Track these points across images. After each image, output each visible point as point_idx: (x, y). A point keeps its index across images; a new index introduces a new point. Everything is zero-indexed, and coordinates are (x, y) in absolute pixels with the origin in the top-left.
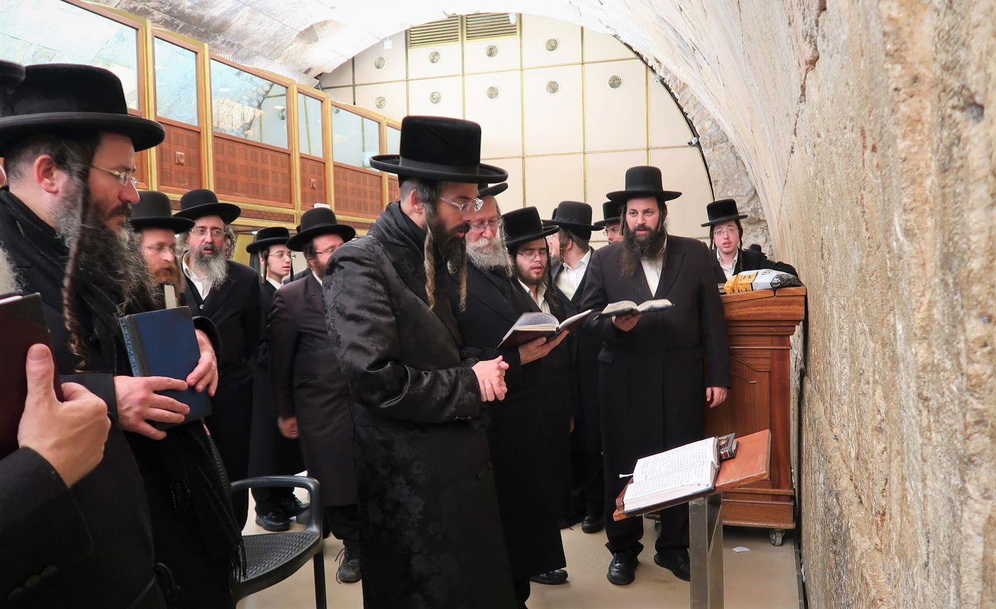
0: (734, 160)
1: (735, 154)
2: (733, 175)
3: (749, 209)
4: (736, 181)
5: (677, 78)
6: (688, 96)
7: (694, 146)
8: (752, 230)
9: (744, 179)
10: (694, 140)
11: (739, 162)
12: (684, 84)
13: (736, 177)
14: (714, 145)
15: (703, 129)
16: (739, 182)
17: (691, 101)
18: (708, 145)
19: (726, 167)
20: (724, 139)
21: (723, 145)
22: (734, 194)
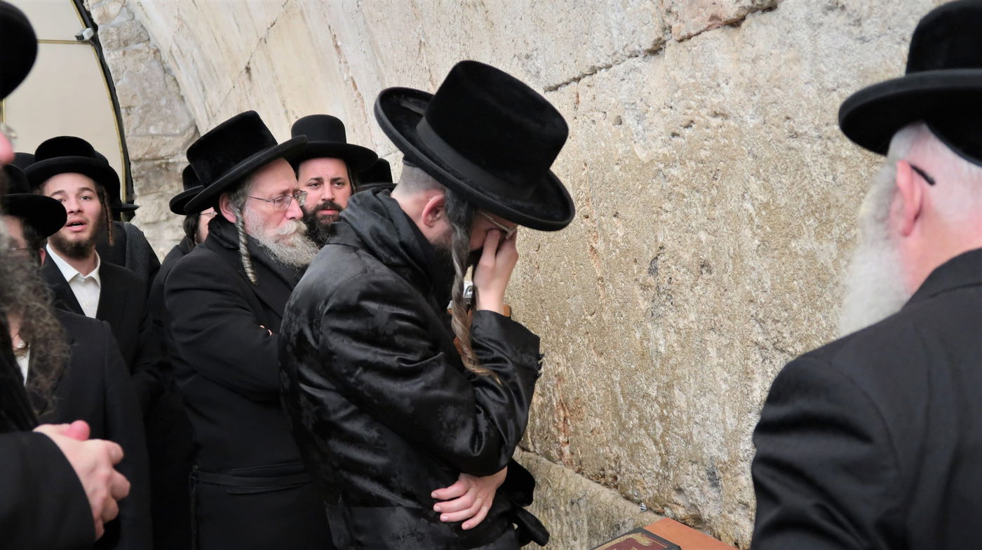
0: (159, 73)
1: (162, 63)
2: (158, 99)
4: (164, 109)
7: (86, 42)
9: (177, 106)
10: (87, 34)
11: (168, 79)
13: (163, 102)
14: (126, 45)
15: (105, 16)
16: (169, 112)
18: (114, 45)
19: (146, 84)
20: (143, 36)
21: (140, 46)
22: (159, 131)
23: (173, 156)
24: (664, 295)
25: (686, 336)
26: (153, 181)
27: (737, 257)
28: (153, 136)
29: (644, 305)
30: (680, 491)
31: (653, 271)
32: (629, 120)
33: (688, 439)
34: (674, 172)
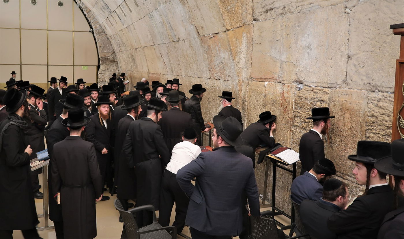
0: (107, 40)
1: (107, 37)
2: (106, 45)
3: (112, 57)
4: (107, 47)
5: (87, 7)
6: (91, 15)
7: (91, 32)
8: (112, 64)
9: (110, 46)
10: (91, 30)
11: (109, 41)
12: (89, 10)
13: (107, 45)
14: (100, 33)
15: (96, 28)
16: (108, 47)
17: (92, 17)
18: (98, 33)
19: (104, 42)
20: (103, 32)
21: (103, 34)
22: (106, 51)
23: (109, 56)
24: (209, 102)
25: (212, 106)
26: (104, 61)
27: (216, 99)
28: (105, 52)
29: (207, 102)
30: (210, 121)
31: (209, 99)
32: (207, 84)
33: (211, 116)
34: (211, 90)
